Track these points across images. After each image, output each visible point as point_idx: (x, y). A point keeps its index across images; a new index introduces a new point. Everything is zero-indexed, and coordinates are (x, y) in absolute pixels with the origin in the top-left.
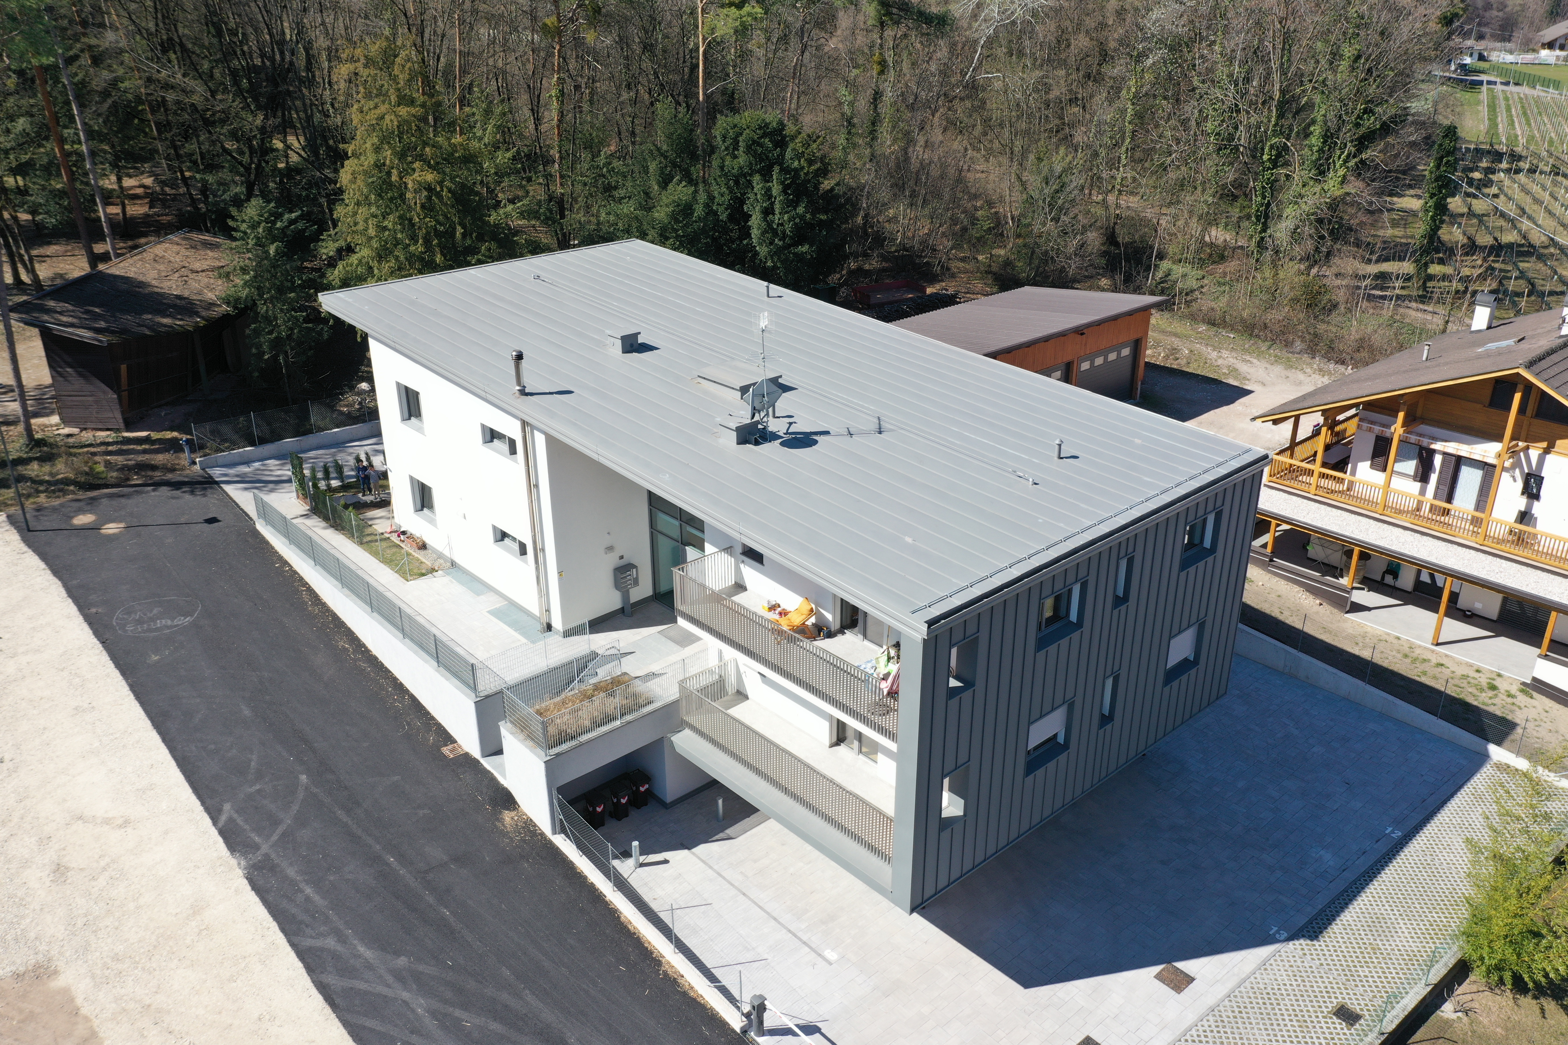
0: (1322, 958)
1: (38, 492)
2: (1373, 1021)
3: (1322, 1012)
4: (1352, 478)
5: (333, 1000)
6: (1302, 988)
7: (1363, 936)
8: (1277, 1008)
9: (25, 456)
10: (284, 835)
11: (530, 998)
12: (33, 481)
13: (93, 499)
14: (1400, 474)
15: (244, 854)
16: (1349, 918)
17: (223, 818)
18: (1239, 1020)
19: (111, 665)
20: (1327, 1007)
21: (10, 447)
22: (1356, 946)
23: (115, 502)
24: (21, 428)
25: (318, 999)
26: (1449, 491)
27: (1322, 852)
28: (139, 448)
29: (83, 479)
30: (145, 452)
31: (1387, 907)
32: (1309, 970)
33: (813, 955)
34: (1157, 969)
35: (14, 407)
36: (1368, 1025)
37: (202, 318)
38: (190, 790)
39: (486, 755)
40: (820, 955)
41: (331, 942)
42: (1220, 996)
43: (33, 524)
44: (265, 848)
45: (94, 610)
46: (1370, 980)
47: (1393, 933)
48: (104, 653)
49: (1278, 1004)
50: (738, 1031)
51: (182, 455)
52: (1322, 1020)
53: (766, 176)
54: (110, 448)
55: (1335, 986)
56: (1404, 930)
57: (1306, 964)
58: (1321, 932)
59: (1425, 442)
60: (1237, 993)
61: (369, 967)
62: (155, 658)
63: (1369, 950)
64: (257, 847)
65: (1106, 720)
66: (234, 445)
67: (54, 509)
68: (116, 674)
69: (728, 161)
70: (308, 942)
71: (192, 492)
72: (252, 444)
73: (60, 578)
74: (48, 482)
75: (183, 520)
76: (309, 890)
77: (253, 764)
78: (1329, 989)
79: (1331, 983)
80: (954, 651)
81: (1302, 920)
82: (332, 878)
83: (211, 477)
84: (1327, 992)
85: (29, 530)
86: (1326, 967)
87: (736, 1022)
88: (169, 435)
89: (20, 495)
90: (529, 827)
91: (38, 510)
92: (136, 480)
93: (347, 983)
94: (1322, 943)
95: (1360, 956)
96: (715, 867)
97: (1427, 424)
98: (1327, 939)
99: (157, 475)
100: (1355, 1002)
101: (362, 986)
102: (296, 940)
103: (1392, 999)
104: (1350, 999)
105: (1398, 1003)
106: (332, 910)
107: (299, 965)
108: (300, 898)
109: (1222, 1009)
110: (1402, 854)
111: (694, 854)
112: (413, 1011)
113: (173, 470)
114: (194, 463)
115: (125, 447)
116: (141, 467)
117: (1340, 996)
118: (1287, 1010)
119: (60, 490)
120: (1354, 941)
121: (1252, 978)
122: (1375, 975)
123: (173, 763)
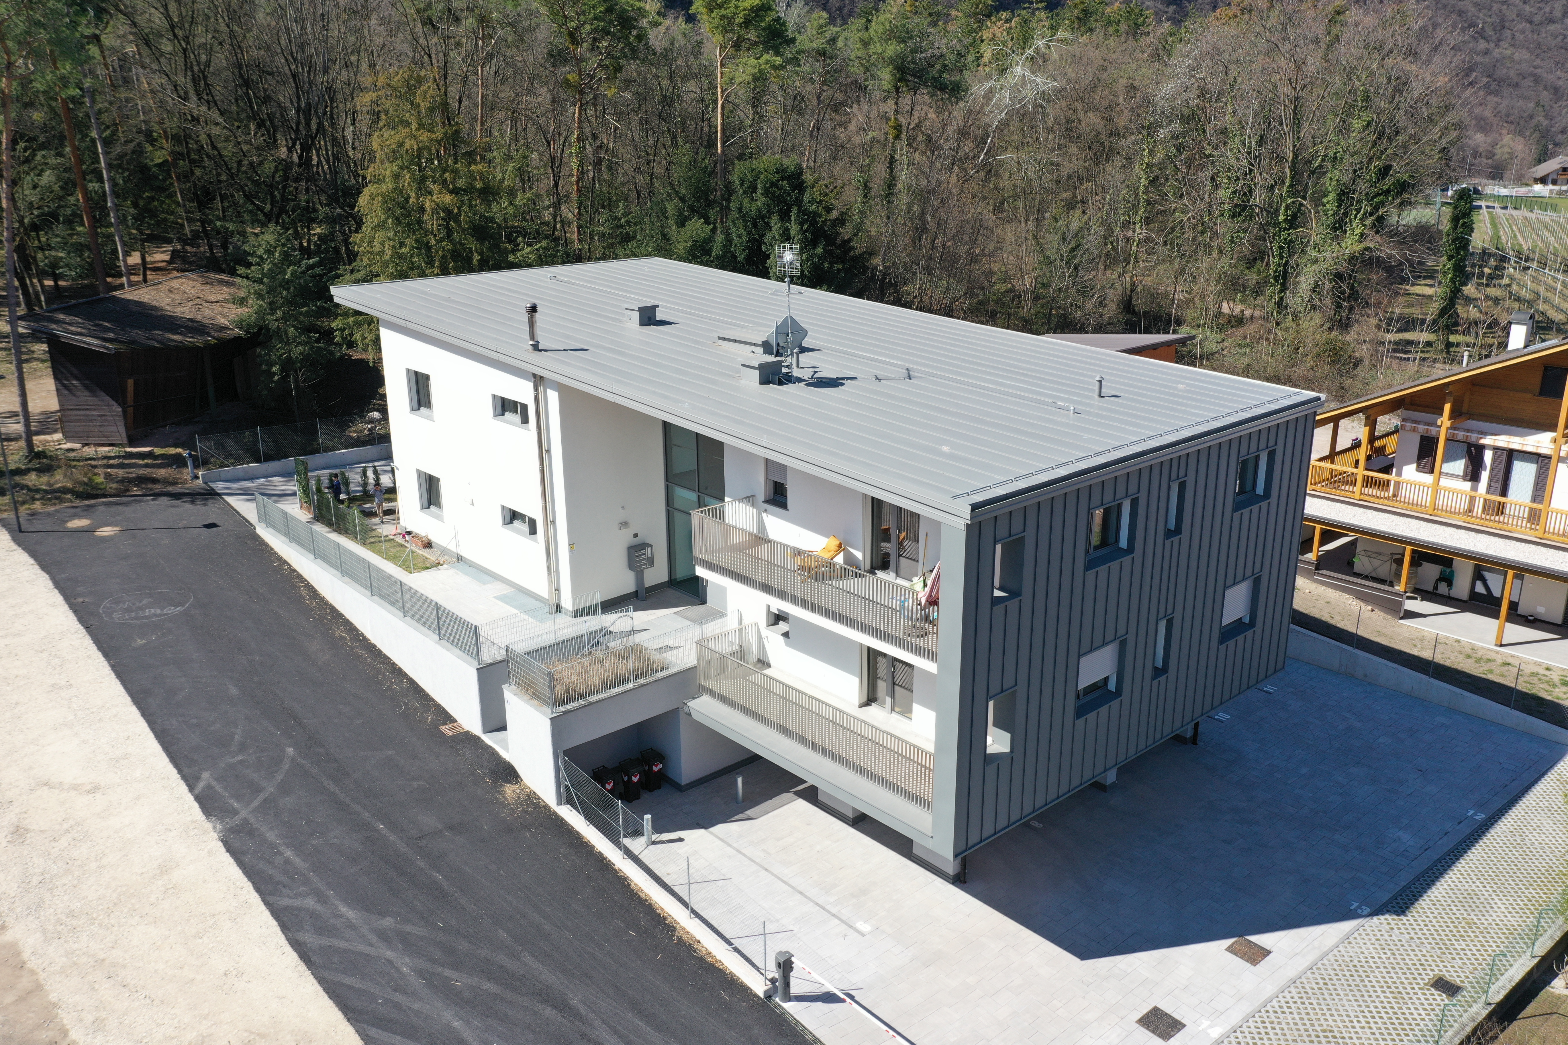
0: (1412, 933)
1: (34, 499)
2: (1477, 993)
3: (1418, 984)
4: (1398, 479)
5: (309, 957)
6: (1392, 960)
7: (1455, 911)
8: (1366, 980)
9: (23, 467)
10: (266, 801)
11: (528, 959)
12: (29, 489)
13: (89, 506)
14: (1447, 475)
15: (221, 818)
16: (1436, 894)
17: (201, 785)
18: (1325, 992)
19: (93, 648)
20: (1423, 979)
21: (10, 459)
22: (1449, 921)
23: (113, 509)
24: (22, 443)
25: (292, 957)
26: (1503, 486)
27: (1401, 833)
28: (141, 462)
29: (81, 489)
30: (147, 466)
31: (1478, 883)
32: (1399, 943)
33: (844, 926)
34: (1229, 942)
35: (16, 427)
36: (1472, 997)
37: (214, 338)
38: (167, 760)
39: (488, 730)
40: (851, 927)
41: (310, 903)
42: (1301, 968)
43: (25, 525)
44: (244, 813)
45: (80, 600)
46: (1469, 953)
47: (1488, 908)
48: (88, 637)
49: (1368, 976)
50: (762, 995)
51: (185, 471)
52: (1420, 992)
53: (785, 216)
54: (111, 462)
55: (1430, 959)
56: (1500, 904)
57: (1394, 938)
58: (1408, 908)
59: (1473, 437)
60: (1319, 965)
61: (351, 926)
62: (141, 642)
63: (1463, 924)
64: (236, 812)
65: (1159, 672)
66: (239, 461)
67: (49, 514)
68: (99, 655)
69: (746, 203)
70: (285, 902)
71: (193, 502)
72: (258, 460)
73: (48, 572)
74: (45, 491)
75: (181, 525)
76: (289, 853)
77: (237, 737)
78: (1423, 962)
79: (1424, 956)
80: (999, 547)
81: (1385, 897)
82: (315, 842)
83: (213, 489)
84: (1421, 965)
85: (20, 531)
86: (1418, 941)
87: (758, 986)
88: (172, 451)
89: (15, 503)
90: (532, 800)
91: (32, 515)
92: (135, 491)
93: (325, 942)
94: (1410, 918)
95: (1455, 930)
96: (735, 845)
97: (1474, 419)
98: (1415, 914)
99: (158, 488)
100: (1455, 975)
101: (342, 944)
102: (272, 899)
103: (1493, 973)
104: (1448, 971)
105: (1502, 975)
106: (314, 872)
107: (275, 923)
108: (279, 860)
109: (1305, 981)
110: (1489, 835)
111: (711, 833)
112: (398, 969)
113: (174, 483)
114: (197, 477)
115: (126, 461)
116: (141, 480)
117: (1436, 969)
118: (1378, 982)
119: (56, 498)
120: (1446, 917)
121: (1335, 952)
122: (1474, 949)
123: (151, 735)
